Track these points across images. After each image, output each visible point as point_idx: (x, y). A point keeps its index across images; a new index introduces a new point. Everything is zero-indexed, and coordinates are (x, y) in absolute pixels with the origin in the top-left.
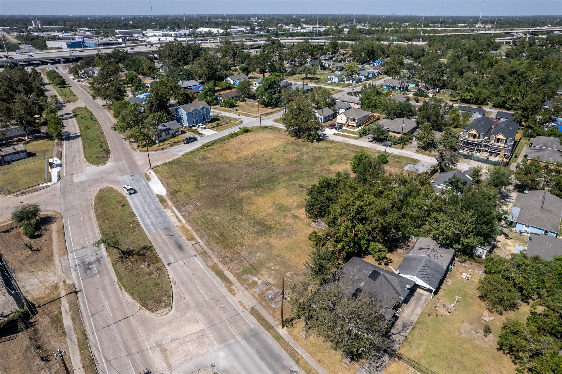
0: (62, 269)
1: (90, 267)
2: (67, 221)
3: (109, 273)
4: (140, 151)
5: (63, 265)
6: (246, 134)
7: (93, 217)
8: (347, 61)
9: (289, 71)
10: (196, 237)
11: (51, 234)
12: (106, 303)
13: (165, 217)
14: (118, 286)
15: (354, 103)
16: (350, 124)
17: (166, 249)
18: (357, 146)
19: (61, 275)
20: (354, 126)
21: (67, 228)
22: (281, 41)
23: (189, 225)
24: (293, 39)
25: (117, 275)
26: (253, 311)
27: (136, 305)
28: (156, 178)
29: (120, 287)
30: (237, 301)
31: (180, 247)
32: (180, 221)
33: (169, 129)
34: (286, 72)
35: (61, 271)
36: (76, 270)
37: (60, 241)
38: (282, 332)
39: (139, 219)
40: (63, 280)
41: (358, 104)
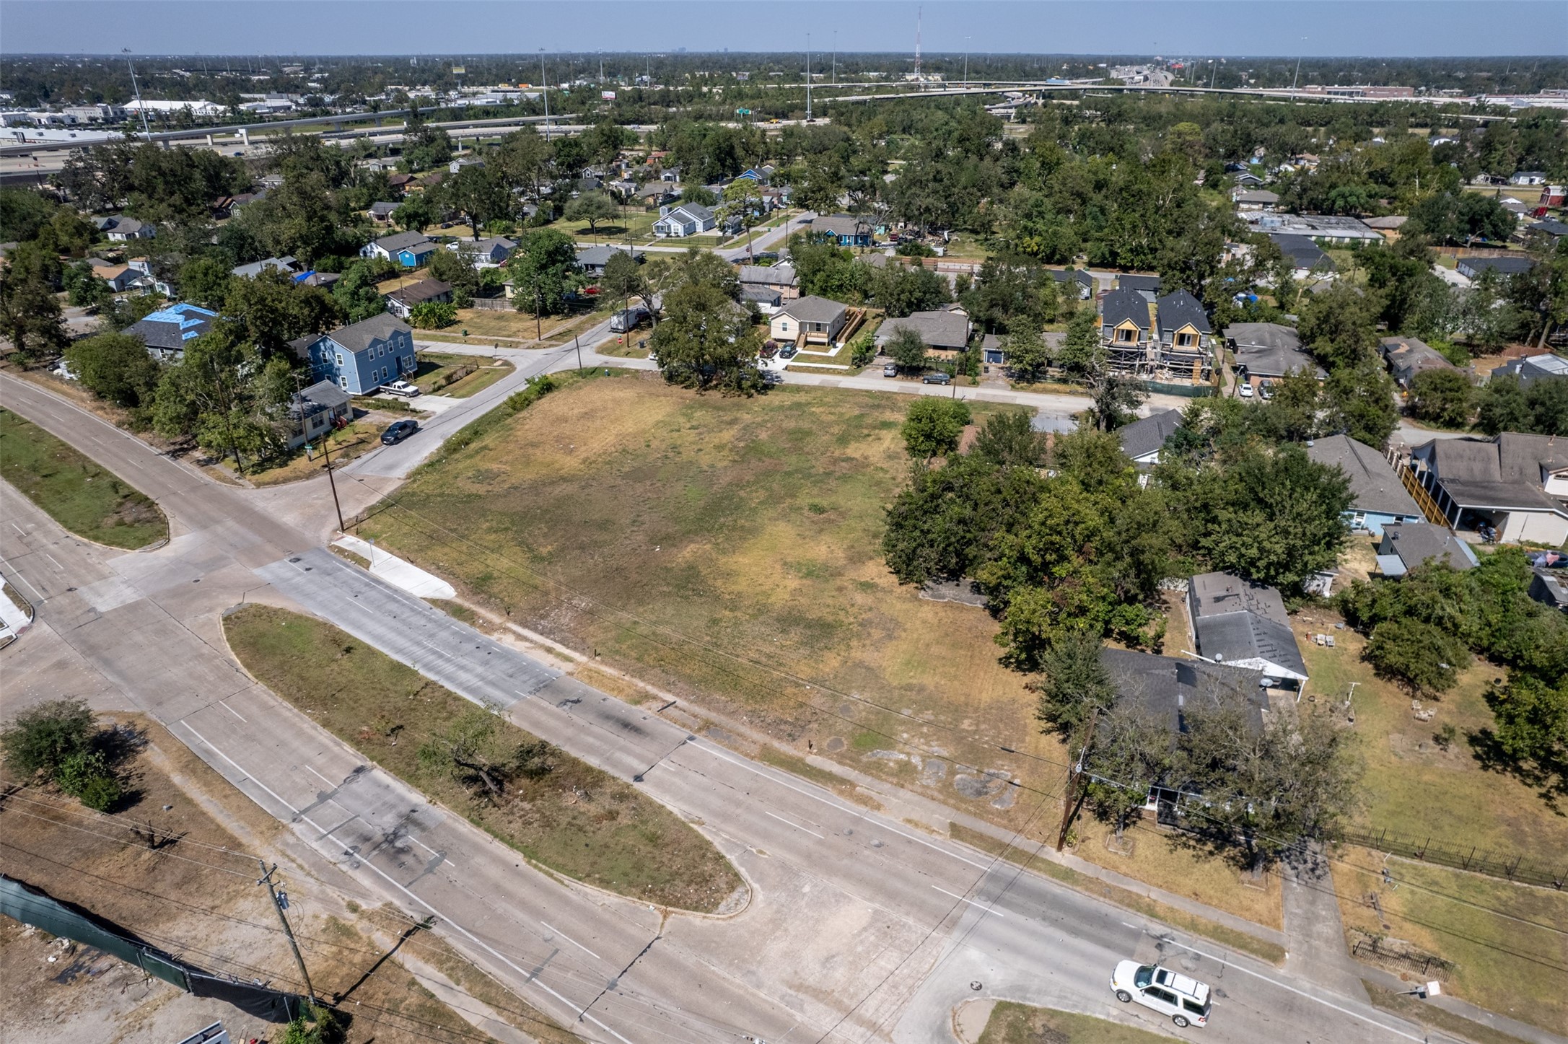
0: (309, 874)
1: (399, 844)
2: (188, 734)
3: (478, 848)
4: (259, 485)
5: (299, 861)
6: (549, 396)
7: (272, 703)
8: (662, 178)
9: (533, 214)
10: (651, 689)
11: (169, 785)
12: (548, 930)
13: (506, 656)
14: (541, 875)
15: (782, 285)
16: (809, 339)
17: (591, 740)
18: (867, 391)
19: (323, 892)
20: (823, 344)
21: (208, 752)
22: (450, 132)
23: (603, 662)
24: (466, 127)
25: (512, 846)
26: (956, 831)
27: (643, 908)
28: (386, 555)
29: (551, 876)
30: (899, 821)
31: (627, 726)
32: (568, 659)
33: (322, 408)
34: (527, 218)
35: (312, 881)
36: (358, 865)
37: (226, 797)
38: (1065, 858)
39: (432, 677)
40: (344, 904)
41: (791, 286)
